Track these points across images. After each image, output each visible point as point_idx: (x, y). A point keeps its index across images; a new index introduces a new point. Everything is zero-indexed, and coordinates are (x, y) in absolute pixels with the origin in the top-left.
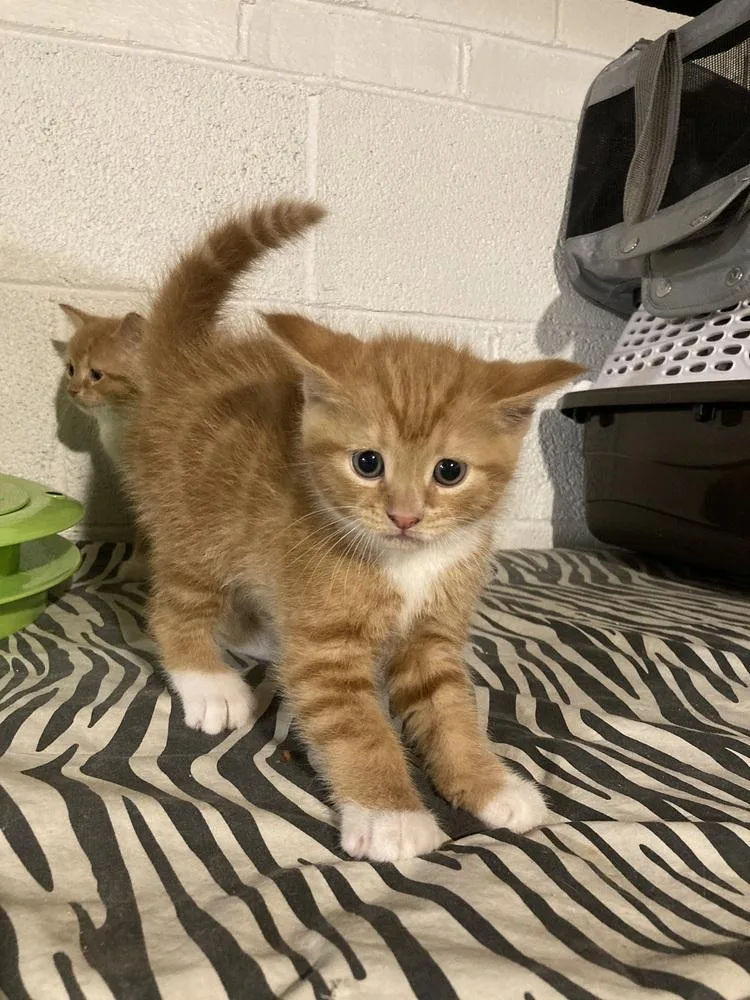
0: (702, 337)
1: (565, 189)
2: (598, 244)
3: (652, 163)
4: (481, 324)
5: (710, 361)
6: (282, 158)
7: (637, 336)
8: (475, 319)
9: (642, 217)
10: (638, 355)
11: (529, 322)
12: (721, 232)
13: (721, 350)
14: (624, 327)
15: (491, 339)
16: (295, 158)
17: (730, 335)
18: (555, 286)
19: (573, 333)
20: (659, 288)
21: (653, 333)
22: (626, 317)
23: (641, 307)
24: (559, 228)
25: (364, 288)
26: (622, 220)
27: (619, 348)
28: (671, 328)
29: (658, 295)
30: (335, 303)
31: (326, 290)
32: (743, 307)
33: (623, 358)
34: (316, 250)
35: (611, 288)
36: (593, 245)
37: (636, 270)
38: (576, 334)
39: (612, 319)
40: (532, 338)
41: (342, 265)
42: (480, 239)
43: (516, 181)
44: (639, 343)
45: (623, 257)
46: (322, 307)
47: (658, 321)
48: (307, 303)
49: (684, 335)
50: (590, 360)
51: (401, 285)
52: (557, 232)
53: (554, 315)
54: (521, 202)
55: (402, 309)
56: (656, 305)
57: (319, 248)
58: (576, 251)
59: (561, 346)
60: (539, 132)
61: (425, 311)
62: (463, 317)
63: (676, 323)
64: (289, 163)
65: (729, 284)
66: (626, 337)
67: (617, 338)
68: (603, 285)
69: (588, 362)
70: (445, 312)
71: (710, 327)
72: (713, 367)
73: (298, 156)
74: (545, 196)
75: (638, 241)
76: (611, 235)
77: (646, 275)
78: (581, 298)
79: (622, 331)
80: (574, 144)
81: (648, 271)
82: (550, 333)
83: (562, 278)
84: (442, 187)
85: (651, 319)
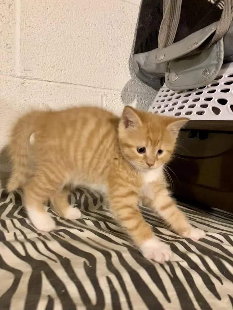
0: (191, 99)
1: (134, 34)
2: (147, 57)
3: (170, 23)
4: (98, 90)
5: (194, 110)
6: (3, 6)
7: (162, 98)
8: (95, 88)
9: (165, 46)
10: (163, 107)
11: (118, 90)
12: (201, 53)
13: (199, 106)
14: (157, 94)
15: (102, 97)
16: (9, 7)
17: (203, 99)
18: (129, 75)
19: (136, 96)
20: (173, 77)
21: (169, 97)
22: (158, 89)
23: (165, 85)
24: (131, 50)
25: (44, 71)
26: (157, 47)
27: (154, 103)
28: (177, 95)
29: (173, 80)
30: (30, 77)
31: (25, 71)
32: (208, 87)
33: (156, 107)
34: (20, 52)
35: (152, 77)
36: (145, 57)
37: (162, 69)
38: (138, 96)
39: (152, 91)
40: (119, 96)
41: (34, 60)
42: (98, 52)
43: (113, 29)
44: (163, 101)
45: (158, 62)
46: (24, 78)
47: (171, 92)
48: (16, 76)
49: (183, 99)
50: (143, 107)
51: (61, 70)
52: (130, 52)
53: (129, 88)
54: (115, 38)
55: (62, 81)
56: (171, 84)
57: (22, 51)
58: (138, 60)
59: (131, 101)
60: (123, 8)
61: (73, 83)
62: (90, 86)
63: (179, 93)
64: (6, 9)
65: (203, 76)
66: (157, 98)
67: (154, 98)
68: (148, 75)
69: (142, 108)
70: (82, 84)
71: (194, 95)
72: (195, 113)
73: (11, 7)
74: (125, 36)
75: (165, 55)
76: (152, 53)
77: (167, 71)
78: (140, 81)
79: (156, 95)
80: (138, 15)
81: (168, 69)
82: (127, 95)
83: (132, 72)
84: (80, 28)
85: (168, 91)
